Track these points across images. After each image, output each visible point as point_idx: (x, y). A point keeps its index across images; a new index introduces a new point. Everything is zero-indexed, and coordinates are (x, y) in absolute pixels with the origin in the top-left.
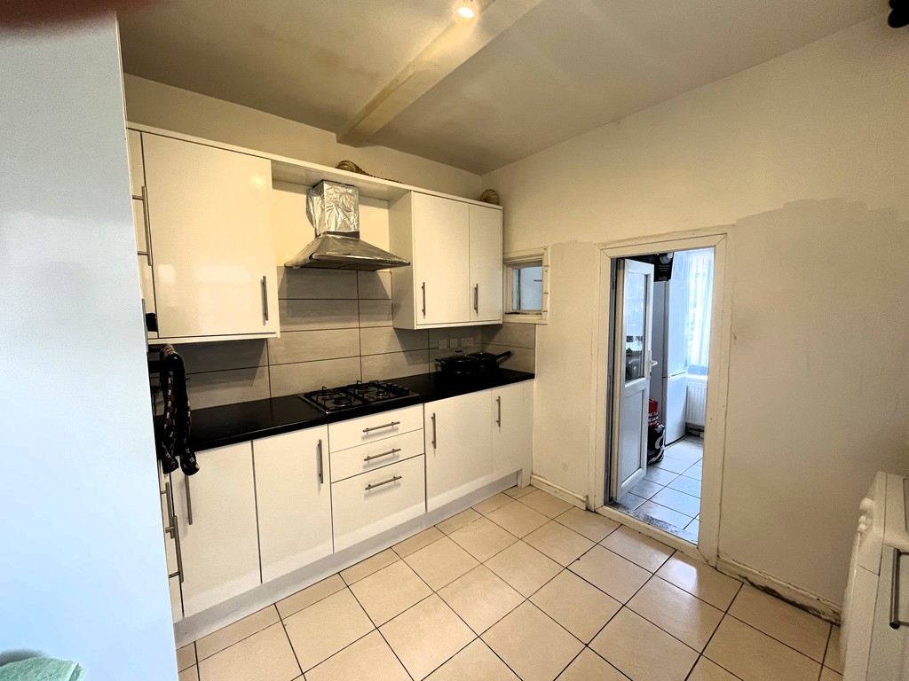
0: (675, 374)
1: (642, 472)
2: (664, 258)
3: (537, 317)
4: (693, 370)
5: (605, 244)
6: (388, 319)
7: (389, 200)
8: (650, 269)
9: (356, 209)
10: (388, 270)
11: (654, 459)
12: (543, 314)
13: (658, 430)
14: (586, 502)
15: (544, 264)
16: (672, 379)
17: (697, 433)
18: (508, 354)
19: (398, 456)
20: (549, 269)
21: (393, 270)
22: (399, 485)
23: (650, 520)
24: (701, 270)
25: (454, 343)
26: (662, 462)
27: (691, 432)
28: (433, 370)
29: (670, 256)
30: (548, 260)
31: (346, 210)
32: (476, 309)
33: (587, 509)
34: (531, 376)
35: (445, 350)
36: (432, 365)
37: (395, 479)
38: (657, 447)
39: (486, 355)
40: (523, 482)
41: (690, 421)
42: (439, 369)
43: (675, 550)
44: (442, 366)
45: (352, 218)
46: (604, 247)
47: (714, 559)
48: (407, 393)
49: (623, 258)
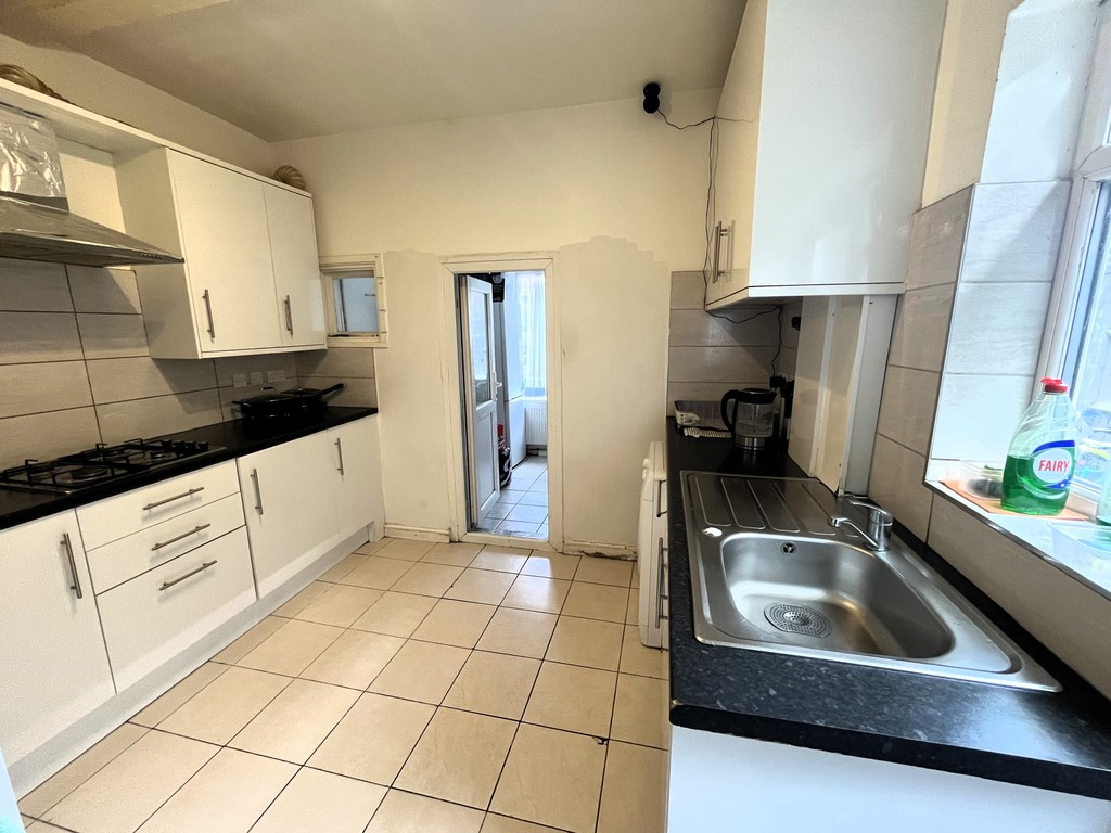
0: (515, 396)
1: (496, 494)
2: (497, 277)
3: (375, 340)
4: (529, 392)
5: (447, 258)
6: (139, 346)
7: (116, 153)
8: (488, 288)
9: (55, 160)
10: (128, 268)
11: (504, 482)
12: (382, 335)
13: (505, 453)
14: (450, 535)
15: (377, 274)
16: (512, 403)
17: (535, 452)
18: (340, 387)
19: (206, 535)
20: (384, 281)
21: (138, 268)
22: (212, 573)
23: (508, 533)
24: (528, 294)
25: (257, 378)
26: (511, 483)
27: (533, 452)
28: (229, 418)
29: (502, 276)
30: (381, 270)
31: (31, 159)
32: (290, 329)
33: (451, 542)
34: (374, 411)
35: (245, 387)
36: (227, 410)
37: (205, 566)
38: (506, 470)
39: (307, 391)
40: (375, 537)
41: (530, 443)
42: (239, 416)
43: (530, 551)
44: (244, 409)
45: (48, 174)
46: (445, 261)
47: (561, 546)
48: (204, 448)
49: (465, 275)
